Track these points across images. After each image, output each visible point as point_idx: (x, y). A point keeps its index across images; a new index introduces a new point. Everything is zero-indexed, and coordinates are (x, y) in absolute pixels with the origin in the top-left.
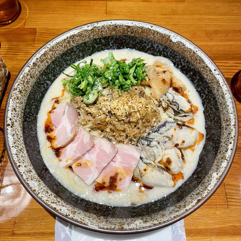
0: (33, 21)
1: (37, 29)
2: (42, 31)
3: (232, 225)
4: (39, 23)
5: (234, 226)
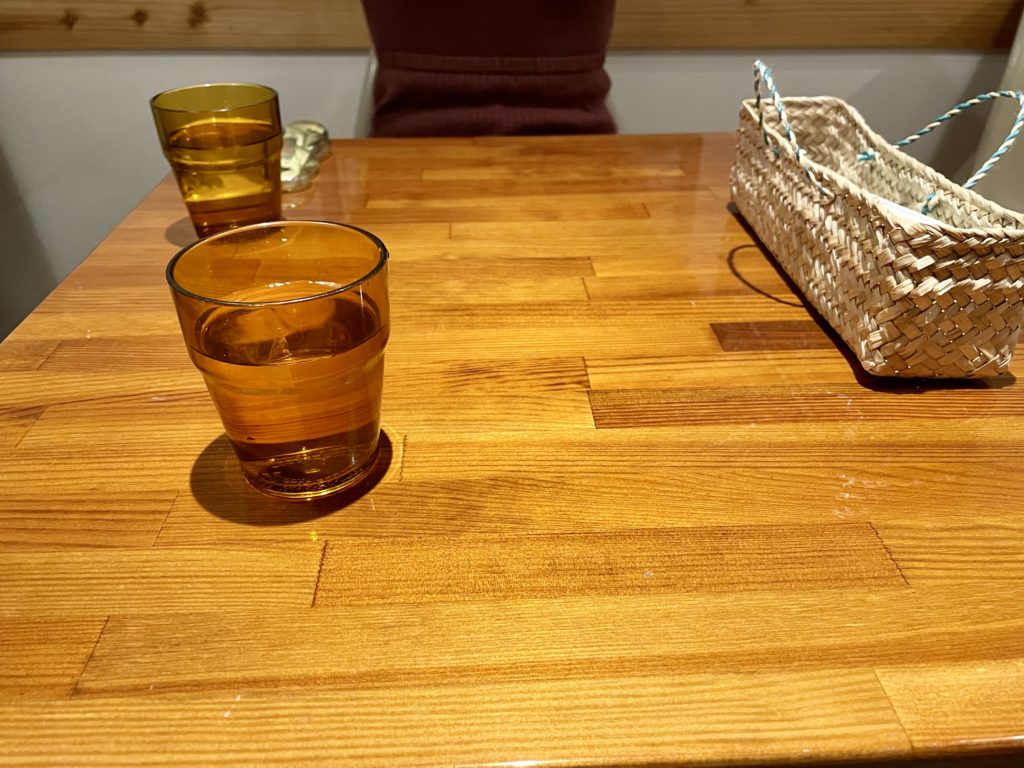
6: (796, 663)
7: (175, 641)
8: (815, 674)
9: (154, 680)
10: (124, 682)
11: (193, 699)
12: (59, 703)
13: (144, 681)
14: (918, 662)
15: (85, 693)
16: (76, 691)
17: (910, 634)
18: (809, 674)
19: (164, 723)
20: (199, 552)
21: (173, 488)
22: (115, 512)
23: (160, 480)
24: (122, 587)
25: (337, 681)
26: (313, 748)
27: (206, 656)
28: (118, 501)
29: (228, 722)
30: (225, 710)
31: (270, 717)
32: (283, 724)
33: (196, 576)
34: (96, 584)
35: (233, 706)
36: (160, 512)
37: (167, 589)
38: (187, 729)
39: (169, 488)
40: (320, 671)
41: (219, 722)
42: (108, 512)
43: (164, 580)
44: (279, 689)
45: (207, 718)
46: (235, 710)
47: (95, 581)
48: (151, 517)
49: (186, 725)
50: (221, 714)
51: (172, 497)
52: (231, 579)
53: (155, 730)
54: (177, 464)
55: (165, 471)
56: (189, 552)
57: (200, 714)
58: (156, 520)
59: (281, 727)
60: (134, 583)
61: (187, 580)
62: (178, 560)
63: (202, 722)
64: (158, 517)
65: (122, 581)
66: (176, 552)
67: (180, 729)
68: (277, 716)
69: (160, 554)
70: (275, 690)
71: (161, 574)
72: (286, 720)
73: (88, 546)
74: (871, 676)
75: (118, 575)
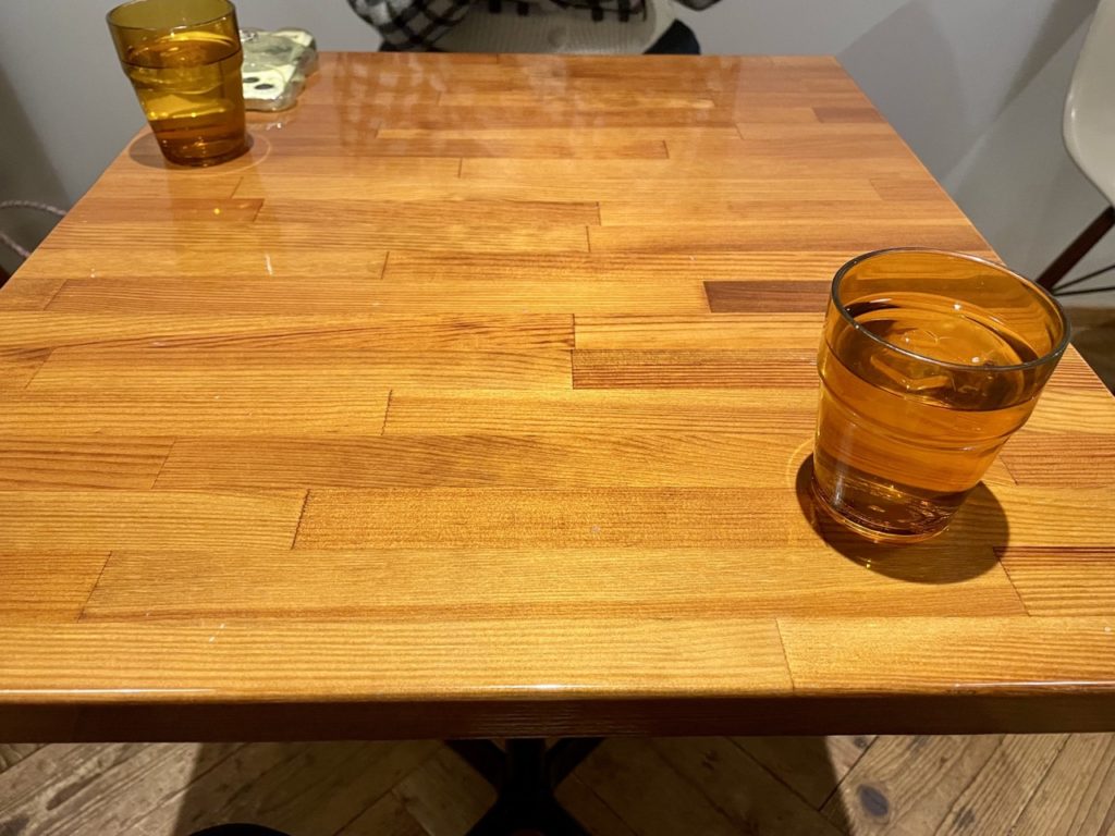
1: (266, 200)
2: (281, 204)
4: (272, 190)
6: (710, 613)
7: (169, 575)
8: (724, 622)
9: (150, 608)
10: (123, 609)
11: (184, 625)
12: (67, 625)
13: (142, 609)
14: (818, 616)
15: (90, 617)
16: (82, 616)
17: (817, 591)
18: (719, 622)
19: (157, 644)
20: (192, 496)
21: (171, 434)
22: (118, 455)
23: (159, 426)
24: (123, 525)
25: (309, 614)
26: (283, 670)
27: (196, 589)
28: (120, 445)
29: (212, 646)
30: (211, 636)
31: (248, 643)
32: (258, 648)
33: (190, 518)
34: (100, 522)
35: (218, 633)
36: (159, 457)
37: (163, 528)
38: (177, 650)
39: (168, 434)
40: (294, 605)
41: (205, 646)
42: (110, 455)
43: (161, 520)
44: (258, 619)
45: (195, 642)
46: (218, 636)
47: (99, 520)
48: (150, 461)
49: (176, 647)
50: (206, 638)
51: (171, 443)
52: (221, 522)
53: (150, 650)
54: (176, 411)
55: (165, 418)
56: (184, 495)
57: (189, 639)
58: (156, 464)
59: (258, 652)
60: (134, 522)
61: (181, 521)
62: (173, 502)
63: (189, 645)
64: (157, 461)
65: (123, 520)
66: (172, 495)
67: (171, 651)
68: (255, 642)
69: (159, 496)
70: (254, 620)
71: (159, 515)
72: (262, 646)
73: (93, 486)
74: (773, 626)
75: (119, 514)
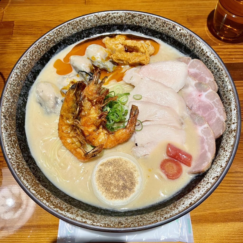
0: (11, 14)
1: (15, 22)
2: (20, 24)
3: (213, 212)
4: (16, 15)
5: (214, 213)
